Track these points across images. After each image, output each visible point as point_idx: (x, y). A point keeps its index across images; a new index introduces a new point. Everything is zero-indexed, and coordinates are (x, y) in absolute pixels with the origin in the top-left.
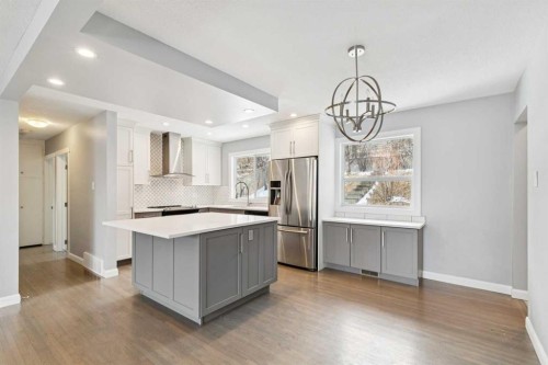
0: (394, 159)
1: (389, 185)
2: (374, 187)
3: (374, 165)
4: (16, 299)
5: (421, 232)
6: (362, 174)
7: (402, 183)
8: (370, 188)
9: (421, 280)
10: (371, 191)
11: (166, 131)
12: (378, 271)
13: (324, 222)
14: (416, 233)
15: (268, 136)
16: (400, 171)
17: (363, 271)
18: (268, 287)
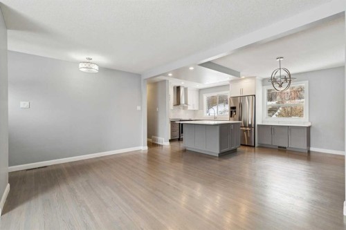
0: (293, 93)
1: (289, 109)
2: (279, 111)
3: (278, 97)
4: (146, 148)
5: (309, 128)
6: (270, 103)
7: (298, 108)
8: (276, 111)
9: (309, 152)
10: (277, 113)
11: (178, 85)
12: (287, 146)
13: (258, 125)
14: (306, 129)
15: (229, 85)
16: (297, 101)
17: (279, 147)
18: (236, 149)
